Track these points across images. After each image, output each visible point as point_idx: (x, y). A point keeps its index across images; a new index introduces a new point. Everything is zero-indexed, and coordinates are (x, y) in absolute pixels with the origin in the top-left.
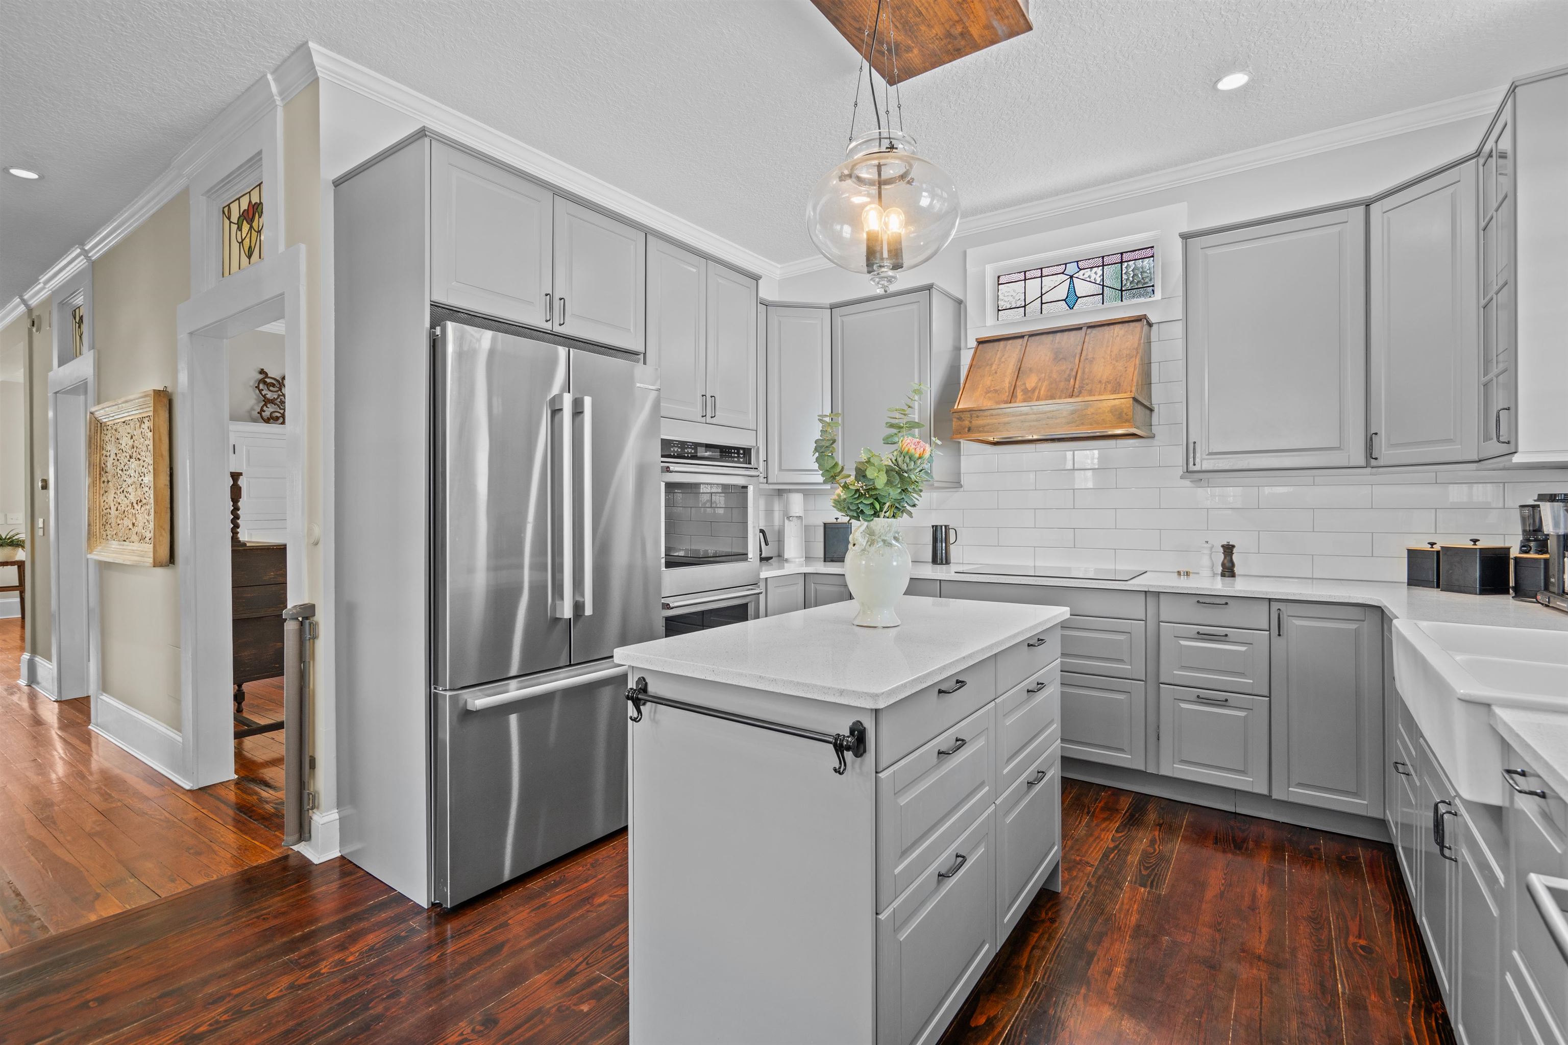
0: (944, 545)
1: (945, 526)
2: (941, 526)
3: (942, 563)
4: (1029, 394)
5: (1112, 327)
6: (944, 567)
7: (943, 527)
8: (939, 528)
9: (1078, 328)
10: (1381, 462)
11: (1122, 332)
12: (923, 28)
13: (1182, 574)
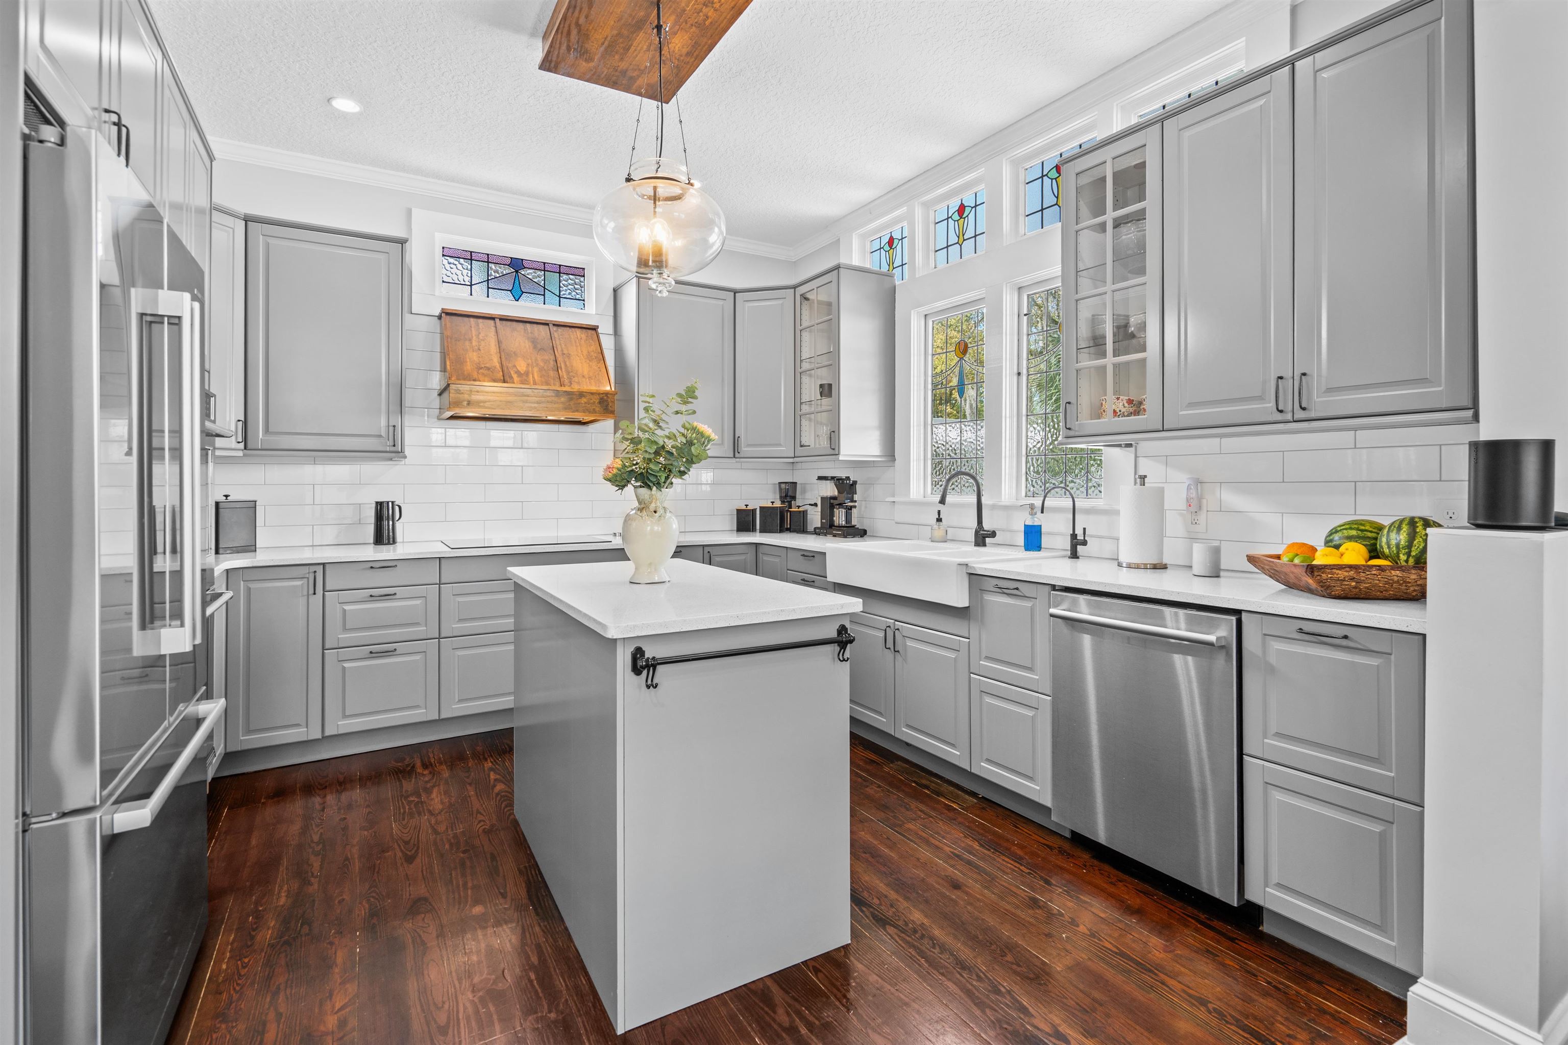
0: (391, 523)
1: (393, 502)
2: (388, 503)
3: (389, 543)
4: (524, 377)
5: (573, 329)
6: (391, 547)
7: (390, 504)
8: (385, 505)
9: (546, 324)
10: (742, 455)
11: (583, 336)
12: (617, 57)
13: (617, 535)
